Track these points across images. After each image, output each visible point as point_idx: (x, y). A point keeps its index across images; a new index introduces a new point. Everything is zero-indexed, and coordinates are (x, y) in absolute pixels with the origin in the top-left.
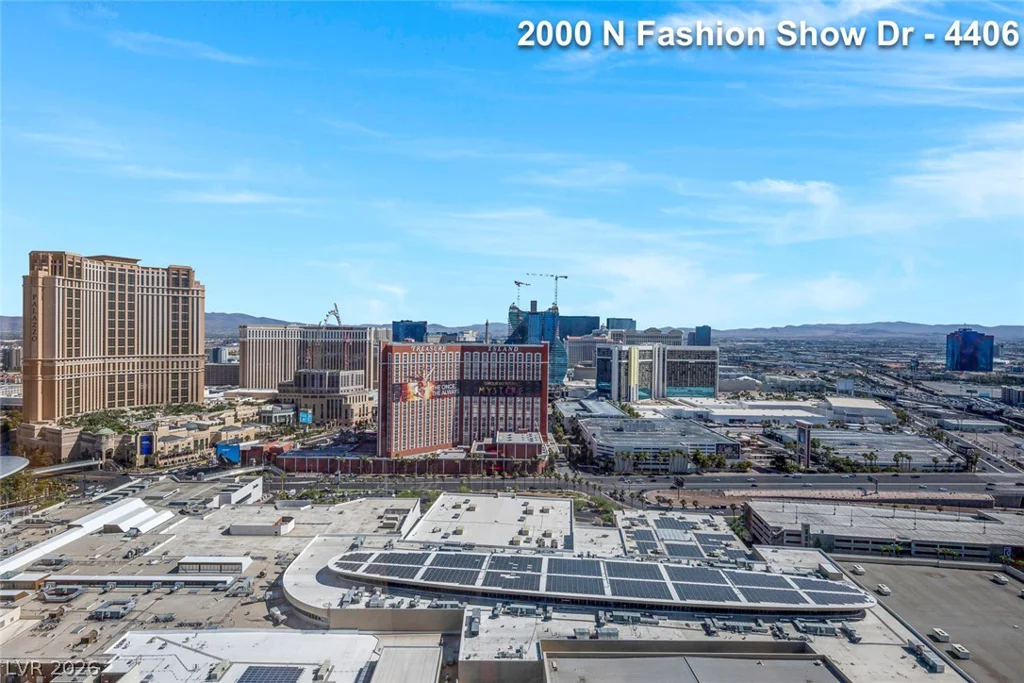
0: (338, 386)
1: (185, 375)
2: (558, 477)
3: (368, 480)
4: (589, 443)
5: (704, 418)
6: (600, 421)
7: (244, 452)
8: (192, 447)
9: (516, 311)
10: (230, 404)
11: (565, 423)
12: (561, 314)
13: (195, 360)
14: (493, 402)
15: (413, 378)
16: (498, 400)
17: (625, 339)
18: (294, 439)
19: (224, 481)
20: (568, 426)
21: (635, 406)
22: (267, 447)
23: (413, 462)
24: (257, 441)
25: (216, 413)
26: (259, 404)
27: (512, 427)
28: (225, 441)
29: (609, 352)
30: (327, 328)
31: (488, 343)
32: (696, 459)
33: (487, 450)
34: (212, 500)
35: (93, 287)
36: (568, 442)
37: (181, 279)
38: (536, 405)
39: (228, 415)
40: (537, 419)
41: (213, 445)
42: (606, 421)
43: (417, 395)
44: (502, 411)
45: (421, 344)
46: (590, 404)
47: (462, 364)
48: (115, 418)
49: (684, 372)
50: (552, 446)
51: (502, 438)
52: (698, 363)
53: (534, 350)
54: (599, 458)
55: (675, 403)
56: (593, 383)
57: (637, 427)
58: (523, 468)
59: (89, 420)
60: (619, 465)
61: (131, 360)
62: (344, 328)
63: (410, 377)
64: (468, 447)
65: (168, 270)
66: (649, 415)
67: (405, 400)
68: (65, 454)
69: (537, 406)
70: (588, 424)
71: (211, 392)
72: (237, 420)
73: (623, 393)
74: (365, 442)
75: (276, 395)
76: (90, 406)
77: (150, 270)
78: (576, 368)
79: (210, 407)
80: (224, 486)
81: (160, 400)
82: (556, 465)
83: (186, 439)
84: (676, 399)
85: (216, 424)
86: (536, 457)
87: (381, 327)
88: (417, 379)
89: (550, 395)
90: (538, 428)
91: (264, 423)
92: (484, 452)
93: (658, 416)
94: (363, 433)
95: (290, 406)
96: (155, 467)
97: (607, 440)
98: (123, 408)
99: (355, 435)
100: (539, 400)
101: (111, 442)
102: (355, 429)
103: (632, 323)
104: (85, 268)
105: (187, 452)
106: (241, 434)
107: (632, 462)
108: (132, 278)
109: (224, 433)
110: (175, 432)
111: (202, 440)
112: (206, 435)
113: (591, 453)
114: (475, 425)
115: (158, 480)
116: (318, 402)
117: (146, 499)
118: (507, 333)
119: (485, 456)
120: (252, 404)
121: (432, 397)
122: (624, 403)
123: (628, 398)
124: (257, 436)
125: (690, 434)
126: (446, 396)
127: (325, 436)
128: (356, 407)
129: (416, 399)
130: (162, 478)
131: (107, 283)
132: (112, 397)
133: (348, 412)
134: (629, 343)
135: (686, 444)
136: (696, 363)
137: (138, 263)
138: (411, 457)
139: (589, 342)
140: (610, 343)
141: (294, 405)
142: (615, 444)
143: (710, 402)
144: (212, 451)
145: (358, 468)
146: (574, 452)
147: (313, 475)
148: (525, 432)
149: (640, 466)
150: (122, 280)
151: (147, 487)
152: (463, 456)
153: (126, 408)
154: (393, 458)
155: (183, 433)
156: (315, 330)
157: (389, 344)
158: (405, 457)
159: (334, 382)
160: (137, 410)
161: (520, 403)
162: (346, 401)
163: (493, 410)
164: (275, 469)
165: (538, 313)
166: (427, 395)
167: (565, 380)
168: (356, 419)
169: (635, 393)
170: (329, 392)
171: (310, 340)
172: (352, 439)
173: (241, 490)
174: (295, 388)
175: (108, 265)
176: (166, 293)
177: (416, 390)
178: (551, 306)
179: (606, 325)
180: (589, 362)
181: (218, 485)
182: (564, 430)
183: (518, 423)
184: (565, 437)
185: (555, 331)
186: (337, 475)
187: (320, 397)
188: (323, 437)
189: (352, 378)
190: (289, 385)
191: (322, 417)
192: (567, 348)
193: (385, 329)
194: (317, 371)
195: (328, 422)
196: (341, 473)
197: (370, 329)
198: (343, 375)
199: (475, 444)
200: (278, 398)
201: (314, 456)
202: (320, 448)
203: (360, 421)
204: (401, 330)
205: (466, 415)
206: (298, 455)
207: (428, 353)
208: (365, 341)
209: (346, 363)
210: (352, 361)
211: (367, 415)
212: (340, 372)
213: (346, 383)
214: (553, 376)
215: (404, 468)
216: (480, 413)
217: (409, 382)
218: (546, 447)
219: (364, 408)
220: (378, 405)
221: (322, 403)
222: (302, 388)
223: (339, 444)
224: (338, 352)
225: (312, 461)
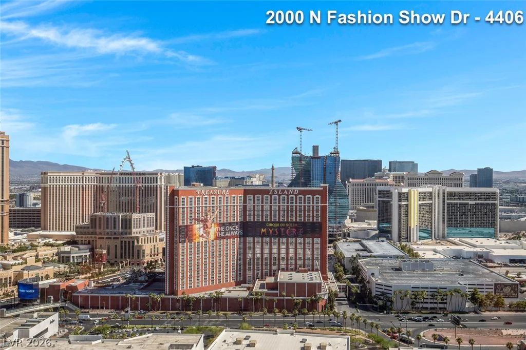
0: (130, 228)
2: (336, 315)
3: (156, 316)
4: (368, 282)
5: (483, 259)
6: (379, 261)
7: (43, 290)
9: (298, 155)
11: (346, 263)
12: (341, 159)
13: (1, 204)
14: (275, 243)
15: (198, 220)
16: (279, 241)
17: (406, 182)
19: (24, 317)
20: (348, 266)
21: (415, 247)
22: (63, 285)
23: (198, 300)
24: (55, 280)
25: (19, 253)
26: (58, 245)
27: (293, 267)
28: (26, 279)
29: (388, 194)
30: (121, 174)
31: (274, 186)
32: (474, 298)
33: (268, 289)
34: (12, 334)
36: (347, 281)
38: (316, 246)
39: (29, 255)
40: (317, 259)
41: (16, 283)
42: (385, 261)
43: (202, 236)
44: (283, 251)
45: (209, 188)
46: (370, 244)
47: (245, 207)
49: (464, 213)
50: (331, 285)
51: (283, 277)
52: (478, 204)
53: (313, 193)
54: (377, 296)
55: (455, 244)
56: (374, 224)
57: (414, 267)
58: (303, 306)
60: (397, 304)
62: (137, 174)
63: (195, 219)
64: (251, 285)
66: (429, 255)
67: (190, 241)
69: (318, 246)
70: (367, 263)
71: (16, 234)
72: (37, 260)
73: (403, 234)
74: (153, 281)
75: (74, 236)
78: (359, 210)
79: (14, 248)
80: (23, 321)
82: (336, 303)
84: (457, 240)
85: (19, 264)
86: (315, 296)
87: (173, 172)
88: (202, 221)
89: (331, 236)
90: (319, 267)
91: (63, 262)
92: (266, 290)
93: (438, 256)
94: (153, 272)
95: (86, 246)
97: (385, 279)
99: (146, 274)
100: (319, 240)
102: (145, 268)
103: (414, 166)
106: (42, 272)
107: (410, 301)
109: (25, 272)
111: (6, 279)
112: (10, 273)
113: (370, 293)
114: (258, 265)
116: (112, 243)
118: (289, 177)
119: (267, 294)
120: (52, 245)
121: (217, 238)
122: (404, 244)
123: (408, 239)
124: (56, 275)
125: (469, 273)
126: (230, 237)
127: (118, 275)
128: (147, 248)
129: (201, 240)
133: (140, 253)
134: (410, 185)
135: (464, 283)
136: (476, 204)
138: (196, 295)
139: (371, 184)
140: (391, 185)
141: (90, 246)
142: (393, 283)
143: (491, 242)
144: (15, 288)
145: (147, 306)
146: (353, 290)
147: (105, 312)
148: (305, 271)
149: (417, 305)
152: (245, 294)
154: (180, 296)
156: (110, 176)
157: (176, 188)
158: (190, 295)
159: (127, 224)
161: (300, 243)
162: (138, 243)
163: (275, 251)
164: (71, 306)
165: (319, 158)
166: (212, 236)
167: (347, 222)
169: (415, 234)
170: (122, 233)
171: (105, 185)
172: (143, 278)
173: (39, 325)
174: (91, 230)
177: (201, 231)
178: (332, 151)
179: (388, 168)
180: (371, 204)
181: (18, 320)
182: (345, 270)
183: (300, 263)
184: (345, 277)
185: (336, 174)
186: (127, 312)
187: (114, 238)
188: (116, 276)
189: (144, 220)
190: (84, 228)
191: (116, 257)
192: (349, 190)
193: (177, 174)
194: (111, 214)
195: (122, 262)
196: (131, 310)
197: (161, 174)
198: (136, 217)
199: (258, 283)
200: (76, 239)
201: (107, 293)
202: (113, 286)
203: (151, 261)
204: (192, 175)
205: (249, 256)
206: (92, 293)
207: (213, 196)
208: (157, 186)
209: (138, 206)
210: (144, 204)
211: (157, 255)
212: (133, 215)
213: (138, 225)
214: (335, 218)
215: (190, 306)
216: (262, 253)
217: (195, 223)
218: (325, 286)
219: (154, 249)
220: (167, 246)
221: (116, 244)
222: (98, 230)
223: (130, 283)
224: (131, 196)
225: (105, 299)
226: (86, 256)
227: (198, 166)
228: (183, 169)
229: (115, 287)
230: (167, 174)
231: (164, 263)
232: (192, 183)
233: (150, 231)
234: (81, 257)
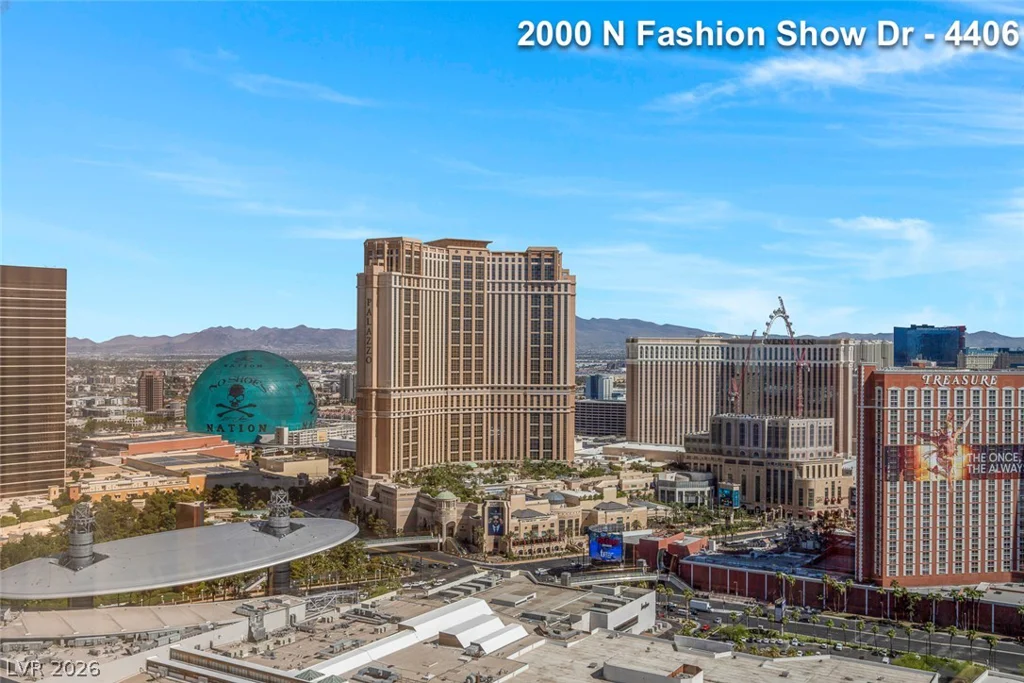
0: (785, 445)
1: (549, 416)
3: (837, 622)
7: (629, 547)
8: (557, 533)
10: (610, 466)
13: (562, 393)
15: (927, 437)
18: (709, 534)
19: (598, 591)
22: (664, 542)
23: (926, 601)
24: (650, 532)
25: (591, 480)
26: (655, 471)
28: (602, 526)
30: (768, 342)
34: (580, 618)
35: (433, 284)
37: (543, 266)
39: (606, 483)
41: (586, 531)
43: (935, 470)
45: (951, 371)
48: (459, 476)
59: (429, 478)
61: (479, 392)
62: (798, 341)
63: (921, 435)
65: (526, 254)
67: (910, 479)
68: (400, 524)
71: (586, 446)
72: (621, 494)
74: (828, 550)
75: (681, 454)
76: (430, 458)
77: (504, 257)
79: (583, 470)
80: (598, 598)
81: (515, 455)
83: (549, 516)
85: (590, 498)
87: (870, 337)
88: (935, 439)
91: (662, 501)
94: (829, 535)
95: (703, 475)
96: (508, 556)
98: (468, 463)
99: (816, 537)
101: (453, 514)
102: (815, 526)
104: (424, 258)
105: (549, 538)
106: (627, 516)
108: (480, 268)
109: (601, 513)
110: (533, 505)
111: (570, 522)
112: (576, 513)
115: (508, 576)
116: (751, 472)
117: (493, 602)
120: (644, 469)
121: (969, 476)
124: (652, 523)
126: (999, 477)
127: (762, 534)
128: (819, 486)
129: (933, 477)
130: (514, 574)
131: (450, 279)
132: (455, 446)
133: (804, 494)
137: (489, 247)
138: (922, 590)
141: (710, 475)
144: (584, 540)
145: (819, 599)
147: (738, 601)
150: (468, 274)
151: (494, 585)
153: (473, 464)
154: (886, 588)
155: (543, 507)
156: (746, 346)
157: (878, 370)
158: (909, 590)
159: (779, 436)
160: (487, 468)
162: (801, 474)
164: (676, 581)
166: (957, 472)
168: (818, 507)
170: (769, 455)
171: (737, 362)
172: (810, 545)
173: (621, 610)
174: (712, 446)
175: (452, 253)
176: (523, 291)
177: (933, 461)
181: (589, 596)
186: (780, 606)
187: (755, 464)
188: (759, 534)
189: (812, 432)
190: (700, 440)
191: (758, 500)
193: (879, 342)
194: (748, 418)
195: (768, 510)
196: (787, 603)
197: (846, 342)
198: (796, 426)
200: (685, 461)
201: (741, 566)
202: (753, 555)
203: (826, 512)
204: (911, 343)
206: (714, 562)
207: (959, 388)
208: (837, 365)
209: (801, 405)
210: (812, 401)
211: (839, 502)
212: (790, 421)
213: (801, 440)
215: (909, 611)
217: (919, 443)
219: (833, 489)
220: (858, 485)
221: (758, 474)
222: (725, 447)
223: (786, 550)
224: (787, 383)
225: (738, 576)
226: (703, 493)
227: (925, 326)
228: (892, 331)
229: (756, 556)
230: (858, 342)
231: (852, 520)
232: (913, 361)
233: (825, 454)
234: (694, 493)
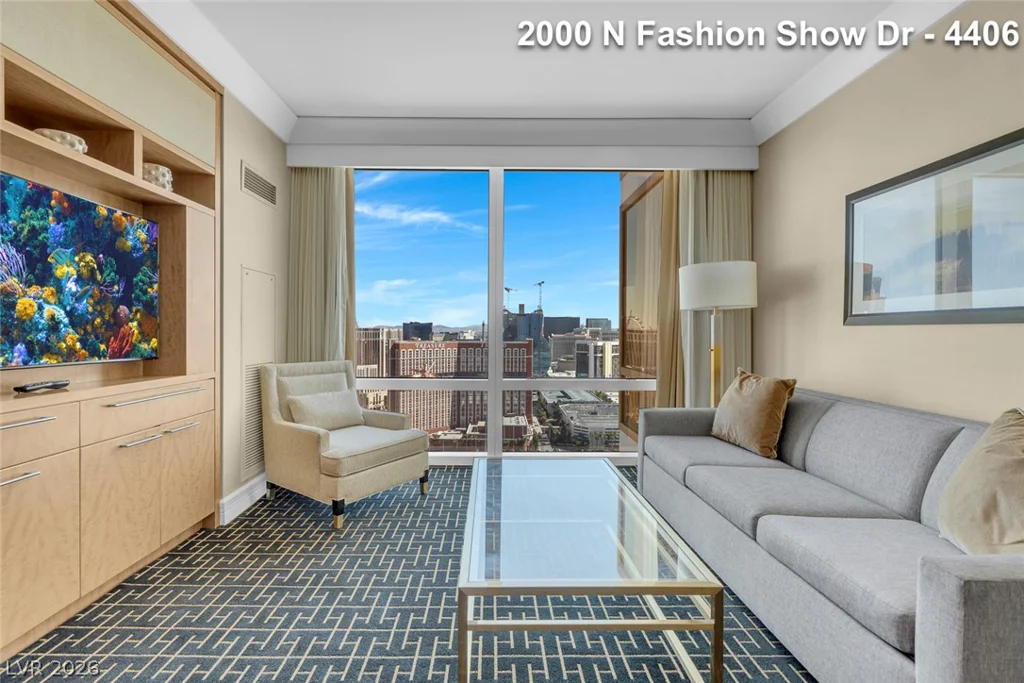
4: (568, 425)
6: (578, 406)
9: (507, 313)
11: (548, 408)
12: (545, 316)
15: (417, 371)
17: (601, 336)
20: (550, 411)
21: (608, 394)
29: (586, 347)
31: (483, 341)
33: (480, 431)
36: (550, 424)
40: (523, 405)
42: (583, 406)
45: (427, 342)
46: (570, 392)
47: (459, 359)
50: (536, 428)
53: (520, 346)
54: (575, 437)
56: (573, 374)
57: (608, 411)
58: (511, 446)
60: (593, 443)
63: (415, 370)
64: (464, 429)
69: (523, 394)
70: (567, 408)
78: (560, 362)
82: (539, 443)
86: (522, 437)
87: (393, 328)
88: (421, 371)
90: (524, 412)
92: (478, 433)
97: (582, 422)
103: (607, 322)
107: (604, 440)
113: (570, 434)
114: (470, 410)
119: (479, 436)
134: (604, 339)
139: (569, 339)
140: (588, 340)
142: (588, 425)
146: (555, 432)
148: (513, 416)
149: (611, 444)
152: (460, 437)
157: (397, 342)
161: (509, 391)
163: (486, 397)
165: (525, 315)
167: (550, 372)
178: (536, 309)
179: (585, 324)
180: (570, 356)
182: (547, 414)
183: (508, 408)
184: (548, 420)
185: (540, 330)
189: (367, 371)
192: (551, 345)
193: (397, 330)
197: (383, 330)
198: (360, 369)
199: (470, 427)
203: (374, 408)
204: (410, 330)
205: (463, 402)
207: (430, 349)
208: (379, 340)
209: (362, 359)
210: (367, 357)
211: (380, 403)
212: (358, 367)
213: (362, 375)
214: (539, 369)
216: (474, 400)
217: (414, 374)
218: (530, 429)
219: (377, 397)
220: (388, 394)
227: (416, 323)
228: (402, 325)
230: (388, 330)
232: (411, 338)
